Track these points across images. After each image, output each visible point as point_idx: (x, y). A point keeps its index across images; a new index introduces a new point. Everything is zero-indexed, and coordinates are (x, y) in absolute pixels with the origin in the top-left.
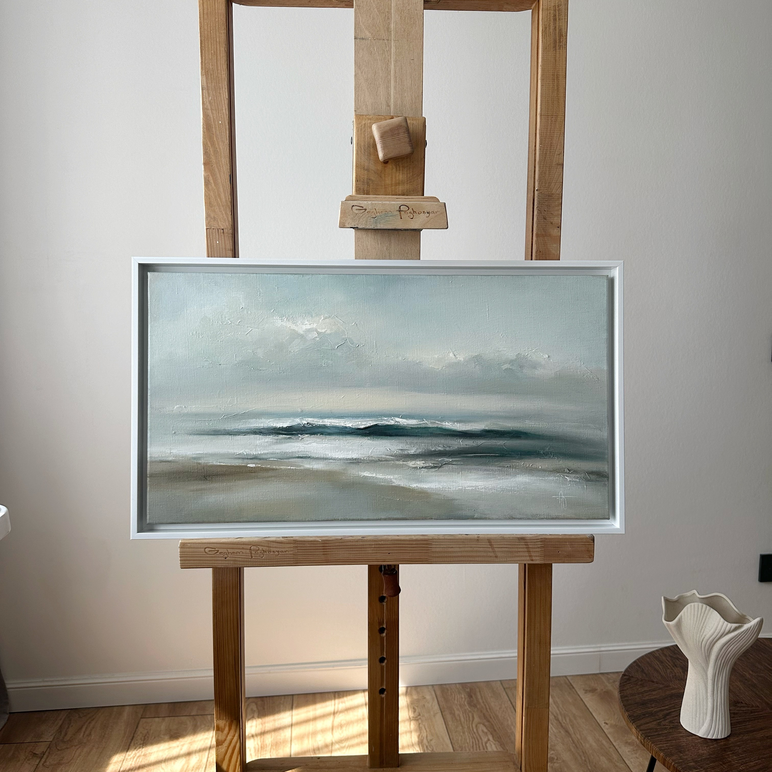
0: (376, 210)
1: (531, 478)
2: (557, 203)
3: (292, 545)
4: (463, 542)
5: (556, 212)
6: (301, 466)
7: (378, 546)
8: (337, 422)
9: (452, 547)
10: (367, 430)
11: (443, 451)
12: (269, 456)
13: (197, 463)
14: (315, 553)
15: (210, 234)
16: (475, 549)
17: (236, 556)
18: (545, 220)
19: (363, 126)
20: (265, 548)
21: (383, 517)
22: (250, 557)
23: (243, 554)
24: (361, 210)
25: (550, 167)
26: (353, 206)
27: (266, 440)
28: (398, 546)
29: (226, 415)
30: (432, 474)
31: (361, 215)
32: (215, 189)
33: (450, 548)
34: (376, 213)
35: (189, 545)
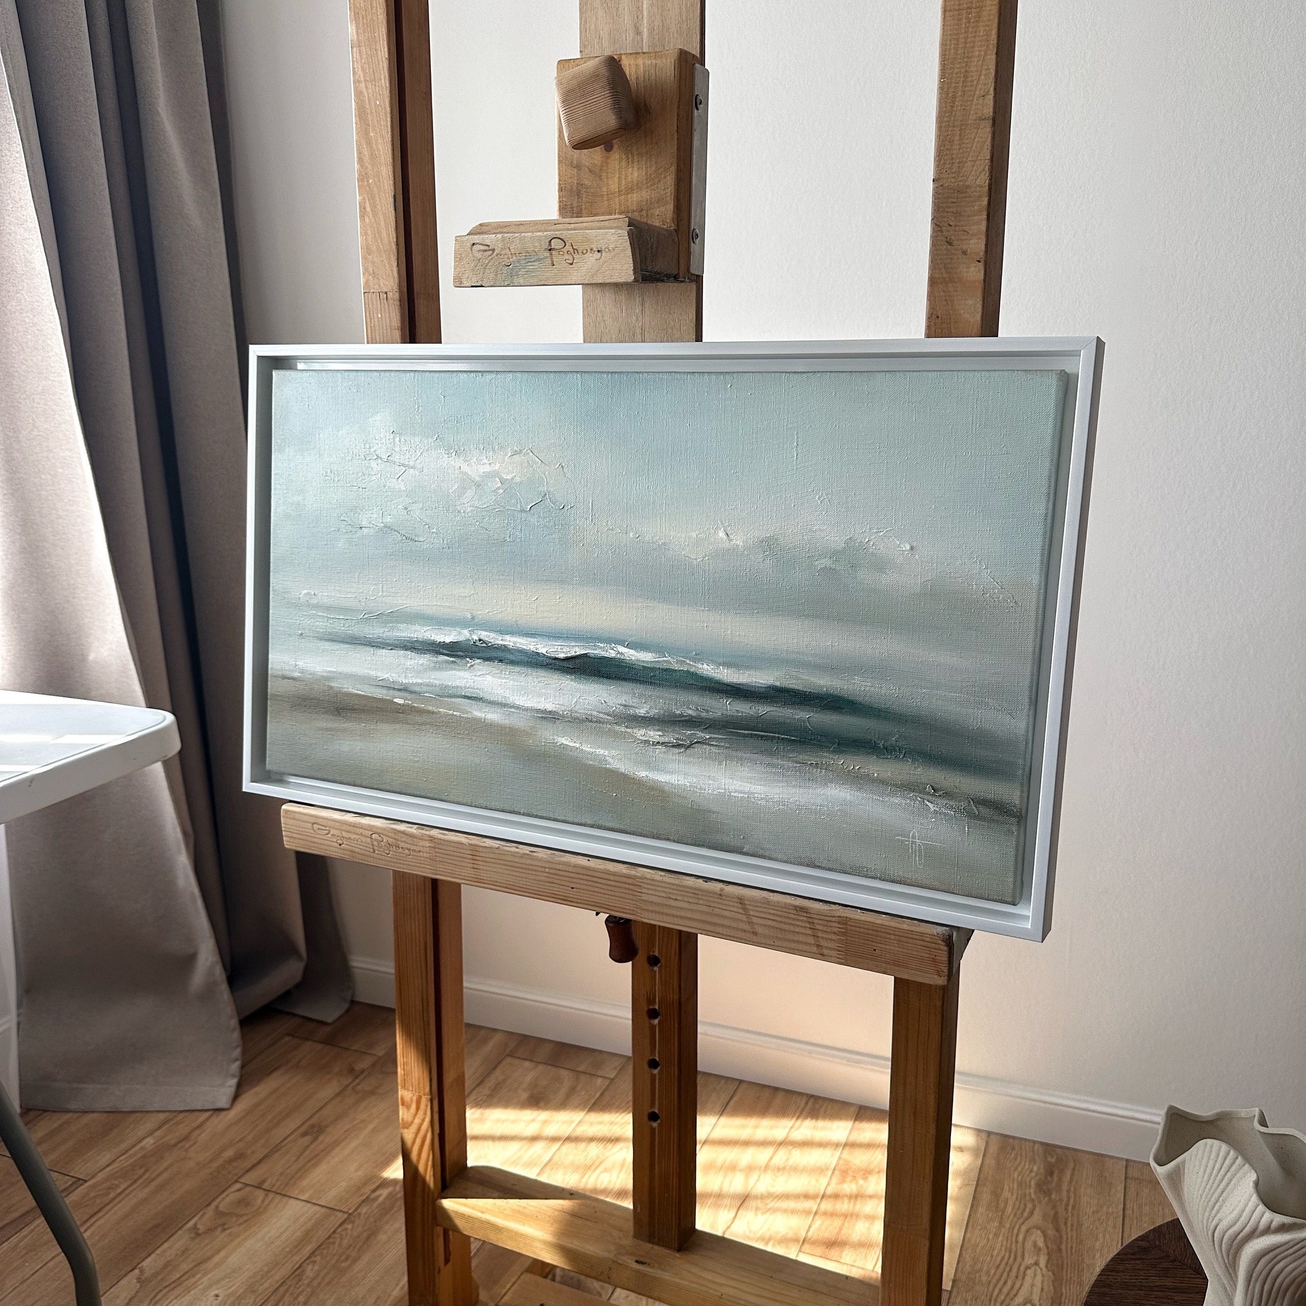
0: (511, 251)
2: (976, 207)
3: (427, 844)
4: (695, 894)
5: (974, 227)
7: (554, 871)
9: (676, 899)
12: (424, 689)
13: (328, 686)
14: (459, 863)
15: (368, 302)
16: (716, 912)
17: (353, 845)
18: (949, 247)
20: (392, 840)
22: (372, 850)
23: (362, 844)
24: (485, 251)
25: (963, 127)
26: (474, 244)
27: (420, 662)
28: (585, 877)
30: (674, 758)
31: (487, 261)
32: (373, 223)
33: (673, 899)
34: (511, 258)
35: (293, 814)
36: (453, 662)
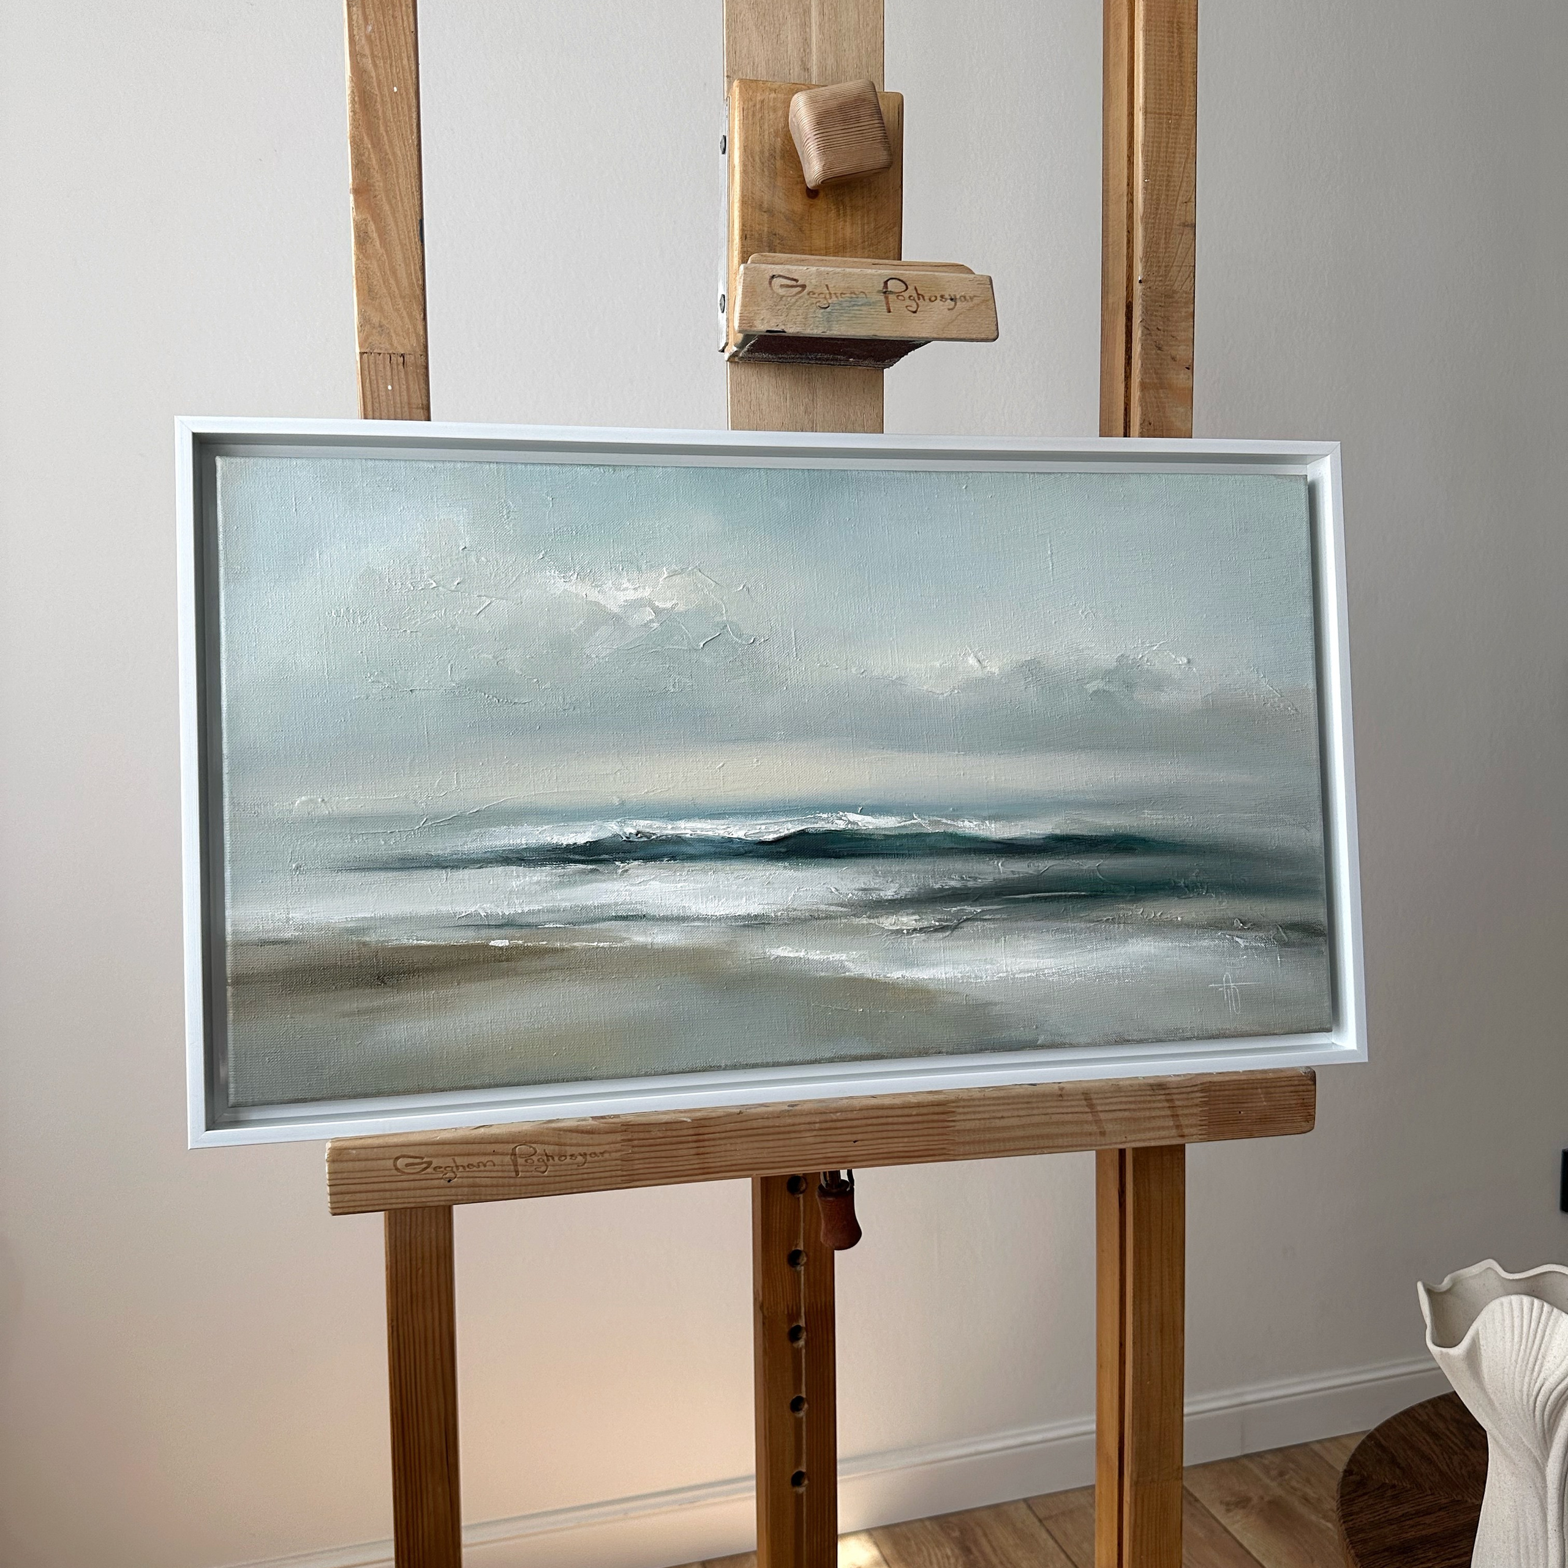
0: (828, 288)
1: (1162, 944)
2: (1183, 314)
3: (619, 1137)
4: (1028, 1103)
5: (1183, 333)
6: (625, 939)
7: (828, 1125)
8: (709, 827)
9: (1002, 1117)
10: (781, 844)
11: (960, 889)
12: (543, 918)
13: (359, 943)
14: (675, 1153)
15: (369, 367)
16: (1055, 1118)
17: (476, 1174)
18: (1159, 352)
19: (758, 106)
20: (552, 1147)
21: (828, 1055)
22: (513, 1174)
23: (496, 1168)
24: (792, 286)
25: (1168, 231)
26: (773, 277)
27: (535, 879)
28: (874, 1121)
29: (432, 819)
31: (793, 300)
32: (382, 255)
33: (999, 1118)
34: (828, 296)
35: (354, 1152)
36: (592, 871)
